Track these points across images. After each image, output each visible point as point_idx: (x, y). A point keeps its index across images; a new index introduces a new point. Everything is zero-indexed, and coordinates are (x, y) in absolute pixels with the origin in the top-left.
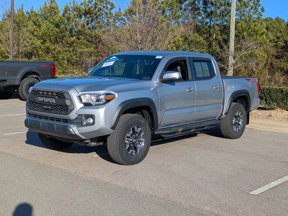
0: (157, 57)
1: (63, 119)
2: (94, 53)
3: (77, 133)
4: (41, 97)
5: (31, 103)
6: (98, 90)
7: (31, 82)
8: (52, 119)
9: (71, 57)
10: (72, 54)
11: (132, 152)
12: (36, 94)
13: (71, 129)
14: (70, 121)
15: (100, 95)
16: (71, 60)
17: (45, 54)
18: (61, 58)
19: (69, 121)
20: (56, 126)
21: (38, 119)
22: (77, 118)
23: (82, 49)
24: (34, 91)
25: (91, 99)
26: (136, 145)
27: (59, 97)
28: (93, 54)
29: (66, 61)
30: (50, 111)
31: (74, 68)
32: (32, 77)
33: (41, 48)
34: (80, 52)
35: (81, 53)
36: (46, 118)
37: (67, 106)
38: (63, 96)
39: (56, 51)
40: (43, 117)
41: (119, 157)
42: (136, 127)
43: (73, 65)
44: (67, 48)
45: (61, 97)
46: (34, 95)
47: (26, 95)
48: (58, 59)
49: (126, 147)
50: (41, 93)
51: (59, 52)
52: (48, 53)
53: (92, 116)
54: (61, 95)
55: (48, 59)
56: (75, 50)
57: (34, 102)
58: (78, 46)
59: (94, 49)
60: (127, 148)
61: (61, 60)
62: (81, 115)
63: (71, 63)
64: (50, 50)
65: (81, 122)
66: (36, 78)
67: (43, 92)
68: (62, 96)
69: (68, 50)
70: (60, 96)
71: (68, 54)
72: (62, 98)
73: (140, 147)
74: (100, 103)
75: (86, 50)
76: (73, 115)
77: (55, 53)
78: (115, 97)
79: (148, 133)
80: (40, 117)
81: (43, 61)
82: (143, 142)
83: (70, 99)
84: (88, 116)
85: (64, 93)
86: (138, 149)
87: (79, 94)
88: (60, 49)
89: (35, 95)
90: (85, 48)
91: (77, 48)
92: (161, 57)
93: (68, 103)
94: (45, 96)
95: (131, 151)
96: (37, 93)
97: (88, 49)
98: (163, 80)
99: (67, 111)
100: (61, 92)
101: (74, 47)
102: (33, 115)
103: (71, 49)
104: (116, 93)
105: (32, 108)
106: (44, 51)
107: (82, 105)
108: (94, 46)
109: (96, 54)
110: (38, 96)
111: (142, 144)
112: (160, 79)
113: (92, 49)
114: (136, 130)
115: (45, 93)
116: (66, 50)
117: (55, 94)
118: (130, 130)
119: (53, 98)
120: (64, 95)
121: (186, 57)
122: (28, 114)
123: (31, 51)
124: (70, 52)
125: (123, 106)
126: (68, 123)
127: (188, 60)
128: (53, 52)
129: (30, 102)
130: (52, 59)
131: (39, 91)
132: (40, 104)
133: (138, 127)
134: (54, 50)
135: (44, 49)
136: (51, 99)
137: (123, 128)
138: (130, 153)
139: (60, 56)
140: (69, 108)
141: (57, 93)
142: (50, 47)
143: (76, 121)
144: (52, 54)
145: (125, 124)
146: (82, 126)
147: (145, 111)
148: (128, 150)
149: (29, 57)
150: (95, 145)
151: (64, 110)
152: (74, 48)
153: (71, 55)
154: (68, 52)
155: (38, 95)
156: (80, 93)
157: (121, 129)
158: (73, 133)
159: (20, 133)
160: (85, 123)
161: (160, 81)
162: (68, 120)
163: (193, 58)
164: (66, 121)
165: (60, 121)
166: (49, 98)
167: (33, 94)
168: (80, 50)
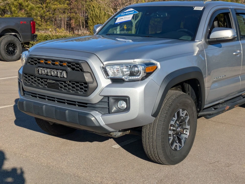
0: (195, 9)
1: (78, 102)
2: (68, 9)
3: (102, 123)
4: (44, 68)
5: (27, 76)
6: (133, 58)
7: (9, 41)
8: (61, 101)
9: (44, 13)
10: (46, 11)
11: (176, 146)
12: (36, 64)
13: (94, 118)
14: (90, 105)
15: (136, 66)
16: (44, 17)
17: (18, 10)
18: (34, 14)
19: (88, 105)
20: (69, 112)
21: (38, 101)
22: (101, 101)
23: (55, 6)
24: (32, 59)
25: (123, 72)
26: (180, 135)
27: (73, 69)
28: (66, 11)
29: (39, 18)
30: (58, 89)
31: (48, 25)
32: (10, 35)
33: (13, 4)
34: (53, 8)
35: (55, 10)
36: (51, 99)
37: (86, 83)
38: (80, 68)
39: (29, 7)
40: (46, 97)
41: (160, 156)
42: (181, 110)
43: (46, 22)
44: (40, 5)
45: (76, 69)
46: (31, 64)
47: (4, 55)
48: (31, 16)
49: (169, 140)
50: (43, 61)
51: (32, 9)
52: (21, 9)
53: (126, 99)
54: (76, 65)
55: (21, 15)
56: (48, 6)
57: (32, 76)
58: (51, 3)
59: (67, 5)
60: (170, 142)
61: (34, 16)
62: (108, 97)
63: (44, 20)
64: (23, 6)
65: (107, 106)
66: (15, 35)
67: (46, 60)
68: (78, 67)
69: (41, 7)
70: (74, 67)
71: (42, 11)
72: (78, 70)
73: (185, 138)
74: (136, 78)
75: (59, 6)
76: (95, 97)
77: (28, 10)
78: (157, 68)
79: (194, 117)
80: (42, 97)
81: (16, 17)
82: (187, 130)
83: (91, 72)
84: (118, 99)
85: (81, 62)
86: (183, 141)
87: (103, 64)
88: (34, 5)
89: (33, 64)
90: (58, 5)
91: (51, 4)
92: (201, 9)
93: (87, 78)
94: (50, 67)
95: (175, 144)
96: (36, 62)
97: (61, 6)
98: (209, 40)
99: (85, 91)
100: (76, 61)
101: (47, 3)
102: (31, 94)
103: (44, 5)
104: (158, 61)
105: (29, 84)
106: (17, 7)
107: (109, 82)
108: (67, 3)
109: (69, 11)
110: (39, 67)
111: (186, 133)
112: (205, 39)
113: (66, 5)
114: (181, 115)
115: (50, 62)
116: (39, 6)
117: (65, 64)
118: (174, 116)
119: (63, 70)
120: (80, 66)
121: (228, 9)
122: (22, 91)
123: (3, 8)
124: (43, 9)
125: (169, 81)
126: (88, 108)
127: (231, 13)
128: (26, 8)
129: (26, 74)
130: (25, 16)
131: (39, 59)
132: (42, 78)
133: (183, 110)
134: (27, 6)
135: (17, 5)
136: (61, 71)
137: (167, 113)
138: (173, 148)
139: (33, 12)
140: (91, 86)
141: (69, 63)
142: (23, 4)
143: (100, 105)
144: (25, 10)
145: (170, 107)
146: (109, 112)
147: (188, 84)
148: (172, 144)
149: (2, 13)
150: (120, 135)
151: (82, 89)
152: (48, 5)
153: (44, 11)
154: (41, 9)
155: (38, 64)
156: (105, 63)
157: (165, 114)
158: (97, 124)
159: (5, 107)
160: (114, 109)
161: (206, 42)
162: (86, 104)
163: (235, 9)
164: (84, 105)
165: (75, 105)
166: (57, 69)
167: (29, 63)
168: (53, 7)
